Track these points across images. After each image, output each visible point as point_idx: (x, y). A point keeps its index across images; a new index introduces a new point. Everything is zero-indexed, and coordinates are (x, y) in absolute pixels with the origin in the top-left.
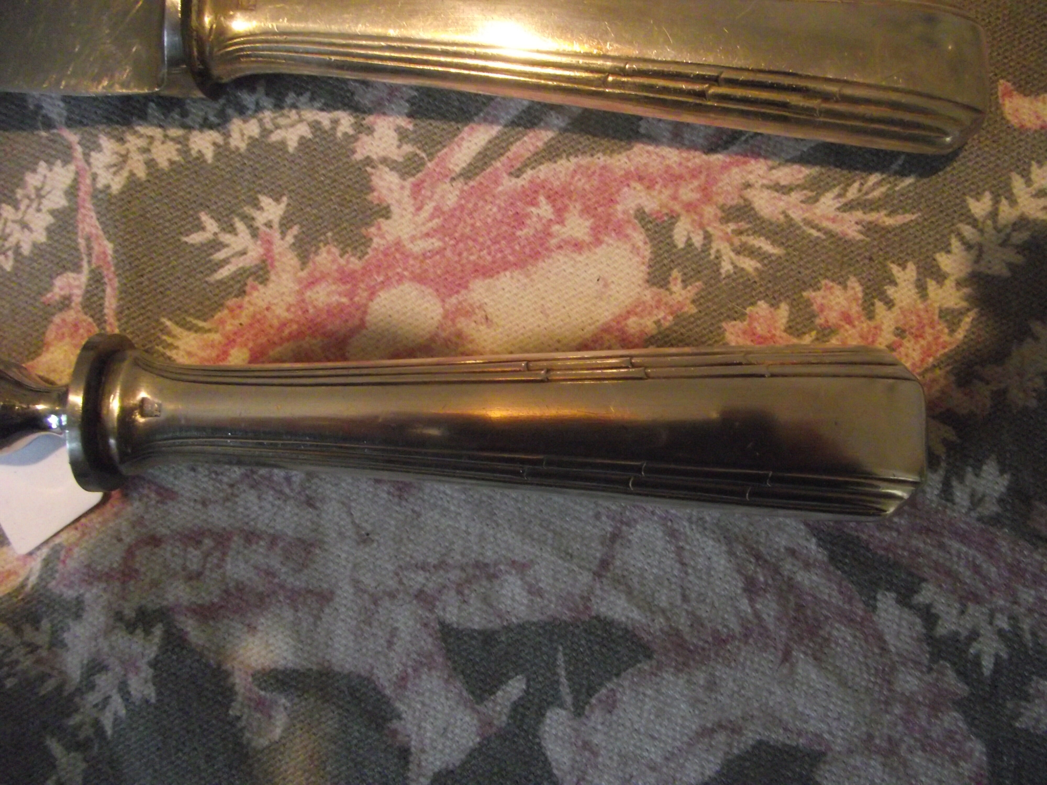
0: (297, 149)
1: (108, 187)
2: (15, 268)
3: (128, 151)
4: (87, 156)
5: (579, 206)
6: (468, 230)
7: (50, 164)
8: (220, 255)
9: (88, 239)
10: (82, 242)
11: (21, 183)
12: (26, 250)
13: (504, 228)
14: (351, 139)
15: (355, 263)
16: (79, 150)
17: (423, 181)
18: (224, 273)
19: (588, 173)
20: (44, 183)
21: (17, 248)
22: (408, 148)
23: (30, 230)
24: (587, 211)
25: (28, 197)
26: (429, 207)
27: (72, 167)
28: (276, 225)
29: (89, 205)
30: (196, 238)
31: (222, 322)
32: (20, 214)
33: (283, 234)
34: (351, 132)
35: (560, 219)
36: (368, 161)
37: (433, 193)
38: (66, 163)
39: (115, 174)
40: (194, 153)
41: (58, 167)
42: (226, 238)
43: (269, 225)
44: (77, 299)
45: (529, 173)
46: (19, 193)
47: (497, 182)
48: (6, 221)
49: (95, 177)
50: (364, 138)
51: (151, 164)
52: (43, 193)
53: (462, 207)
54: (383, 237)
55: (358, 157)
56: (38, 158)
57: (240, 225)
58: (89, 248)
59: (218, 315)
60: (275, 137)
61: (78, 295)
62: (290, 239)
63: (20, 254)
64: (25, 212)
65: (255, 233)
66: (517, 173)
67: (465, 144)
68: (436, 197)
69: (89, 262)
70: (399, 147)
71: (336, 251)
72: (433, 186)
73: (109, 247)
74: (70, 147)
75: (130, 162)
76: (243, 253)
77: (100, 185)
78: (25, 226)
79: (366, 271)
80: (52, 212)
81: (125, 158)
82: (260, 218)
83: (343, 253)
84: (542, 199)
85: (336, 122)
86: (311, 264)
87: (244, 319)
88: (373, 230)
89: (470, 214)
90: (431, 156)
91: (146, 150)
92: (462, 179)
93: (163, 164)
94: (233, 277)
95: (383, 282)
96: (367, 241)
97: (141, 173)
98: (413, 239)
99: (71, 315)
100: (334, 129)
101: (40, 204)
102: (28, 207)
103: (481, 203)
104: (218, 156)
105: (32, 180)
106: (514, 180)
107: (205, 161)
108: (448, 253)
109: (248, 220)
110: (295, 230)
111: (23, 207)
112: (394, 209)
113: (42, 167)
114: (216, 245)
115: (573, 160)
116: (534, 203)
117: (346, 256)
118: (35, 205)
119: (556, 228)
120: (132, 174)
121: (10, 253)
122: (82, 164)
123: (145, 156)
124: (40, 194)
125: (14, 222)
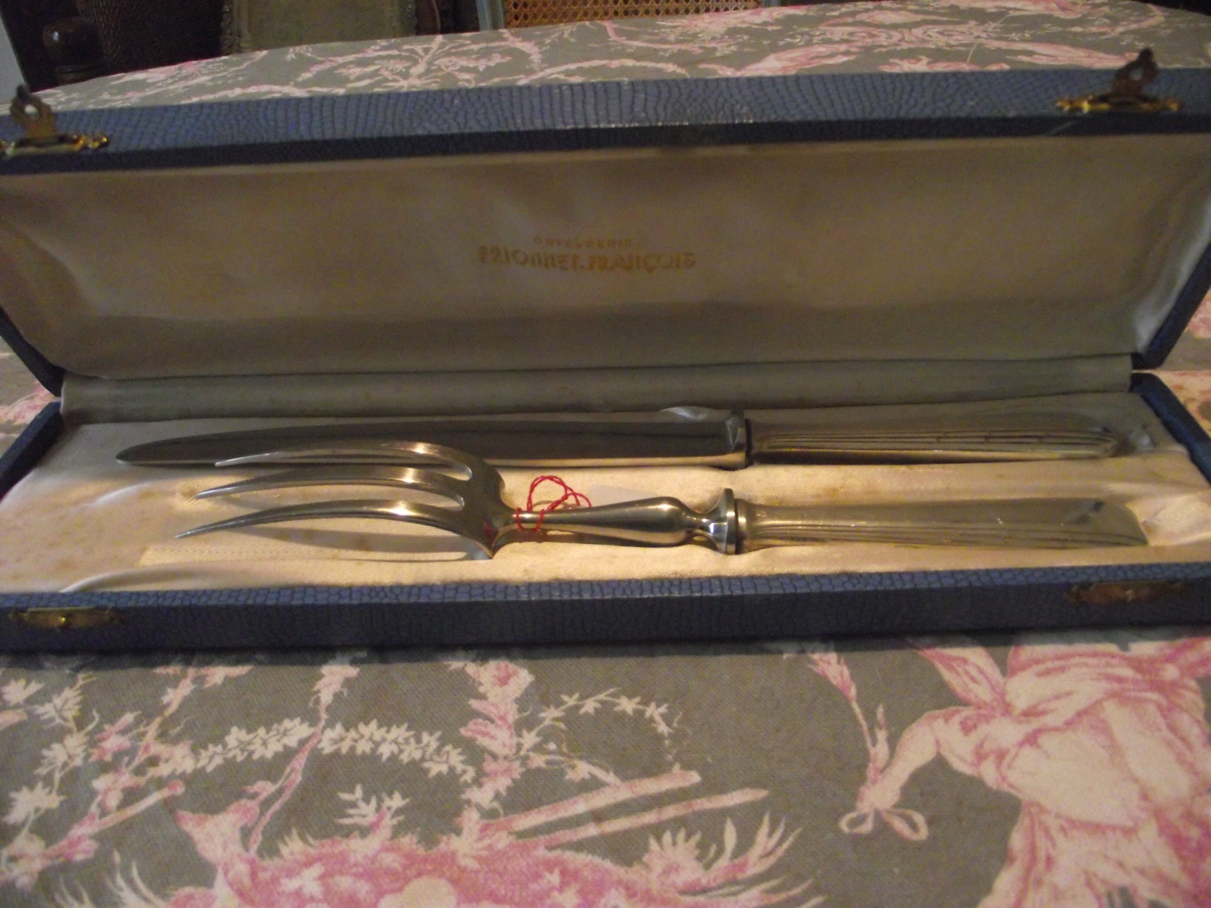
0: (434, 777)
1: (323, 749)
2: (243, 762)
3: (346, 737)
4: (324, 729)
5: (578, 887)
6: (501, 867)
7: (302, 721)
8: (351, 811)
9: (293, 770)
10: (288, 769)
11: (280, 721)
12: (256, 756)
13: (523, 878)
14: (467, 785)
15: (421, 851)
16: (322, 723)
17: (492, 825)
18: (347, 821)
19: (595, 869)
20: (291, 729)
21: (251, 753)
22: (495, 804)
23: (266, 748)
24: (581, 892)
25: (278, 731)
26: (486, 842)
27: (312, 730)
28: (393, 810)
29: (306, 753)
30: (345, 796)
31: (323, 846)
32: (267, 737)
33: (393, 817)
34: (469, 781)
35: (561, 889)
36: (468, 802)
37: (493, 835)
38: (311, 725)
39: (332, 745)
40: (378, 753)
41: (305, 726)
42: (362, 804)
43: (389, 808)
44: (262, 797)
45: (557, 853)
46: (275, 726)
47: (535, 848)
48: (257, 735)
49: (319, 742)
50: (475, 788)
51: (352, 749)
52: (287, 733)
53: (506, 852)
54: (447, 844)
55: (464, 797)
56: (299, 715)
57: (374, 802)
58: (289, 775)
59: (324, 841)
60: (426, 765)
61: (264, 795)
62: (395, 822)
63: (251, 756)
64: (270, 737)
65: (378, 809)
66: (550, 848)
67: (530, 818)
68: (494, 838)
69: (284, 782)
70: (491, 801)
71: (415, 840)
72: (497, 830)
73: (299, 778)
74: (319, 719)
75: (343, 743)
76: (364, 816)
77: (319, 746)
78: (265, 743)
79: (425, 860)
80: (285, 747)
81: (342, 739)
82: (388, 802)
83: (419, 842)
84: (557, 871)
85: (464, 772)
86: (396, 840)
87: (336, 851)
88: (445, 838)
89: (508, 858)
90: (506, 814)
91: (356, 741)
92: (515, 836)
93: (359, 751)
94: (347, 826)
95: (430, 871)
96: (437, 842)
97: (344, 751)
98: (465, 855)
99: (250, 804)
100: (461, 775)
101: (282, 737)
102: (275, 735)
103: (518, 855)
104: (389, 759)
105: (287, 723)
106: (546, 851)
107: (381, 759)
108: (480, 876)
109: (380, 801)
110: (401, 818)
111: (271, 734)
112: (465, 832)
113: (298, 720)
114: (353, 805)
115: (590, 857)
116: (551, 871)
117: (419, 845)
118: (278, 737)
119: (555, 893)
120: (339, 749)
121: (246, 753)
122: (319, 731)
123: (353, 743)
124: (285, 733)
125: (261, 738)
